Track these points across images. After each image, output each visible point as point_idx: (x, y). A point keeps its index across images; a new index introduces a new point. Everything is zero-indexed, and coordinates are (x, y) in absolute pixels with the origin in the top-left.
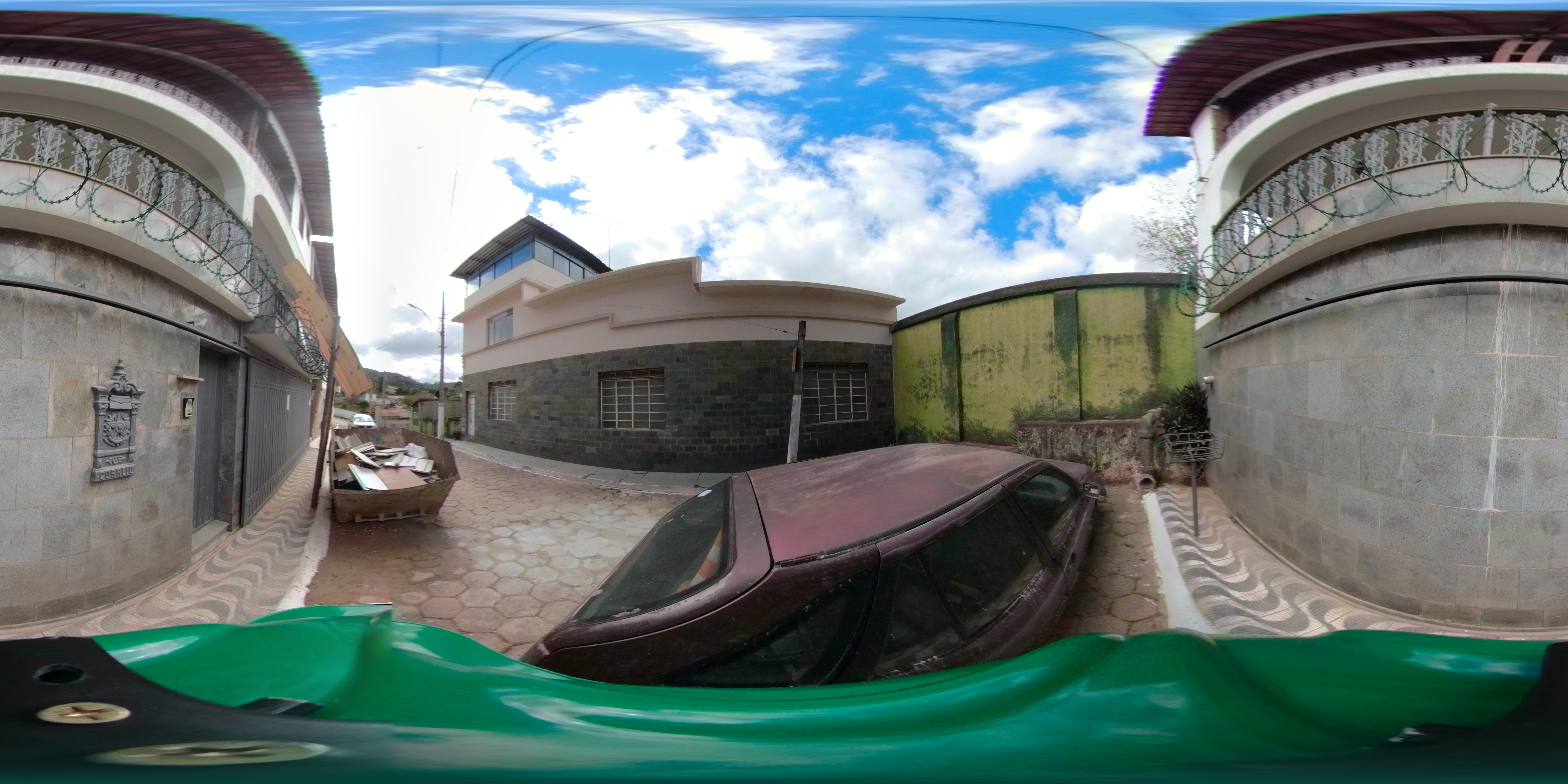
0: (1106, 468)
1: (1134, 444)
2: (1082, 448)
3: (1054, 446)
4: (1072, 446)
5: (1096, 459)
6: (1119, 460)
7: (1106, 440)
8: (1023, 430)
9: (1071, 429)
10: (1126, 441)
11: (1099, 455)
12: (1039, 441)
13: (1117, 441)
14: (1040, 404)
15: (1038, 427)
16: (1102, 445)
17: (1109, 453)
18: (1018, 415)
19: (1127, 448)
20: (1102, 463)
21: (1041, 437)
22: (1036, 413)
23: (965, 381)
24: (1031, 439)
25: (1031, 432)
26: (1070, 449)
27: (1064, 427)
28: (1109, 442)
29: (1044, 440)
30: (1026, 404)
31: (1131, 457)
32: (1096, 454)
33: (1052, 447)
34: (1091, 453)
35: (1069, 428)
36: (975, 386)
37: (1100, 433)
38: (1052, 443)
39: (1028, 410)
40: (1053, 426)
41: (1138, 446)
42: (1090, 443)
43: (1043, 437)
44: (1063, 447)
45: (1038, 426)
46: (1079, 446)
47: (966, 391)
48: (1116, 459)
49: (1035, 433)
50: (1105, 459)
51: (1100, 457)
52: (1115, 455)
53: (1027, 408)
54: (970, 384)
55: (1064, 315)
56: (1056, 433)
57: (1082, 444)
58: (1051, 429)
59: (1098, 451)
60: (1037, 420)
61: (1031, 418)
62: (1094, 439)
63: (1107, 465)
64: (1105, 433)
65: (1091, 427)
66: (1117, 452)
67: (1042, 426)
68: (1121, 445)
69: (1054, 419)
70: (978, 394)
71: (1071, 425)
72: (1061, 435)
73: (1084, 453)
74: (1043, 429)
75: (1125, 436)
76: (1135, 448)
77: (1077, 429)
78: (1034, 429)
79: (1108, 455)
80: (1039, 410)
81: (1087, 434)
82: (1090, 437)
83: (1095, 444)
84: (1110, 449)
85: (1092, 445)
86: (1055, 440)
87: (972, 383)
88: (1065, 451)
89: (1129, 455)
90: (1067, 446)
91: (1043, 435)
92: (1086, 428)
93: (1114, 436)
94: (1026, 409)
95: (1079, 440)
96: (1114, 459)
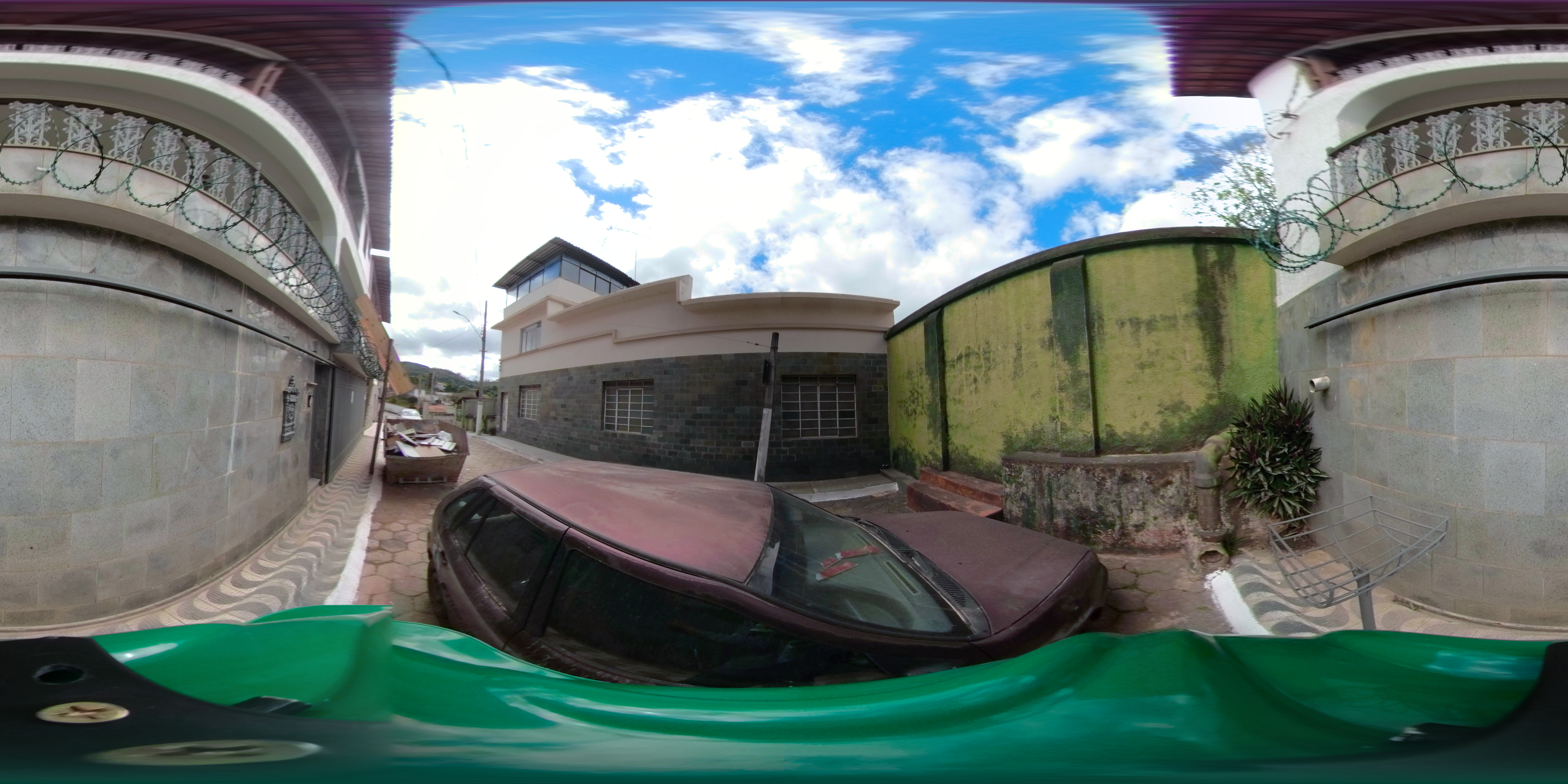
0: (1137, 531)
1: (1186, 495)
2: (1097, 500)
3: (1054, 494)
4: (1081, 496)
5: (1120, 517)
6: (1159, 520)
7: (1137, 490)
8: (1010, 467)
9: (1078, 470)
10: (1171, 491)
11: (1125, 512)
12: (1031, 485)
13: (1155, 492)
14: (1038, 427)
15: (1029, 465)
16: (1130, 497)
17: (1143, 509)
18: (1009, 442)
19: (1173, 502)
20: (1132, 523)
21: (1034, 479)
22: (1033, 441)
23: (950, 395)
24: (1021, 480)
25: (1020, 471)
26: (1078, 500)
27: (1067, 467)
28: (1142, 493)
29: (1039, 482)
30: (1020, 428)
31: (1182, 514)
32: (1121, 510)
33: (1050, 496)
34: (1112, 509)
35: (1074, 469)
36: (960, 401)
37: (1126, 479)
38: (1050, 489)
39: (1023, 436)
40: (1051, 465)
41: (1193, 499)
42: (1109, 493)
43: (1037, 479)
44: (1067, 497)
45: (1029, 463)
46: (1092, 497)
47: (951, 407)
48: (1155, 518)
49: (1026, 473)
50: (1135, 517)
51: (1128, 514)
52: (1152, 512)
53: (1021, 433)
54: (954, 399)
55: (1065, 292)
56: (1056, 476)
57: (1097, 494)
58: (1047, 469)
59: (1123, 506)
60: (1034, 451)
61: (1026, 448)
62: (1115, 487)
63: (1139, 527)
64: (1135, 479)
65: (1110, 469)
66: (1156, 507)
67: (1036, 463)
68: (1163, 497)
69: (1057, 451)
70: (963, 411)
71: (1078, 465)
72: (1063, 479)
73: (1100, 508)
74: (1037, 466)
75: (1170, 483)
76: (1188, 502)
77: (1088, 472)
78: (1024, 467)
79: (1141, 513)
80: (1037, 437)
81: (1104, 479)
82: (1108, 484)
83: (1118, 495)
84: (1144, 504)
85: (1113, 497)
86: (1055, 486)
87: (957, 397)
88: (1071, 503)
89: (1177, 513)
90: (1073, 496)
91: (1037, 477)
92: (1103, 471)
93: (1151, 483)
94: (1020, 435)
95: (1092, 489)
96: (1151, 519)
